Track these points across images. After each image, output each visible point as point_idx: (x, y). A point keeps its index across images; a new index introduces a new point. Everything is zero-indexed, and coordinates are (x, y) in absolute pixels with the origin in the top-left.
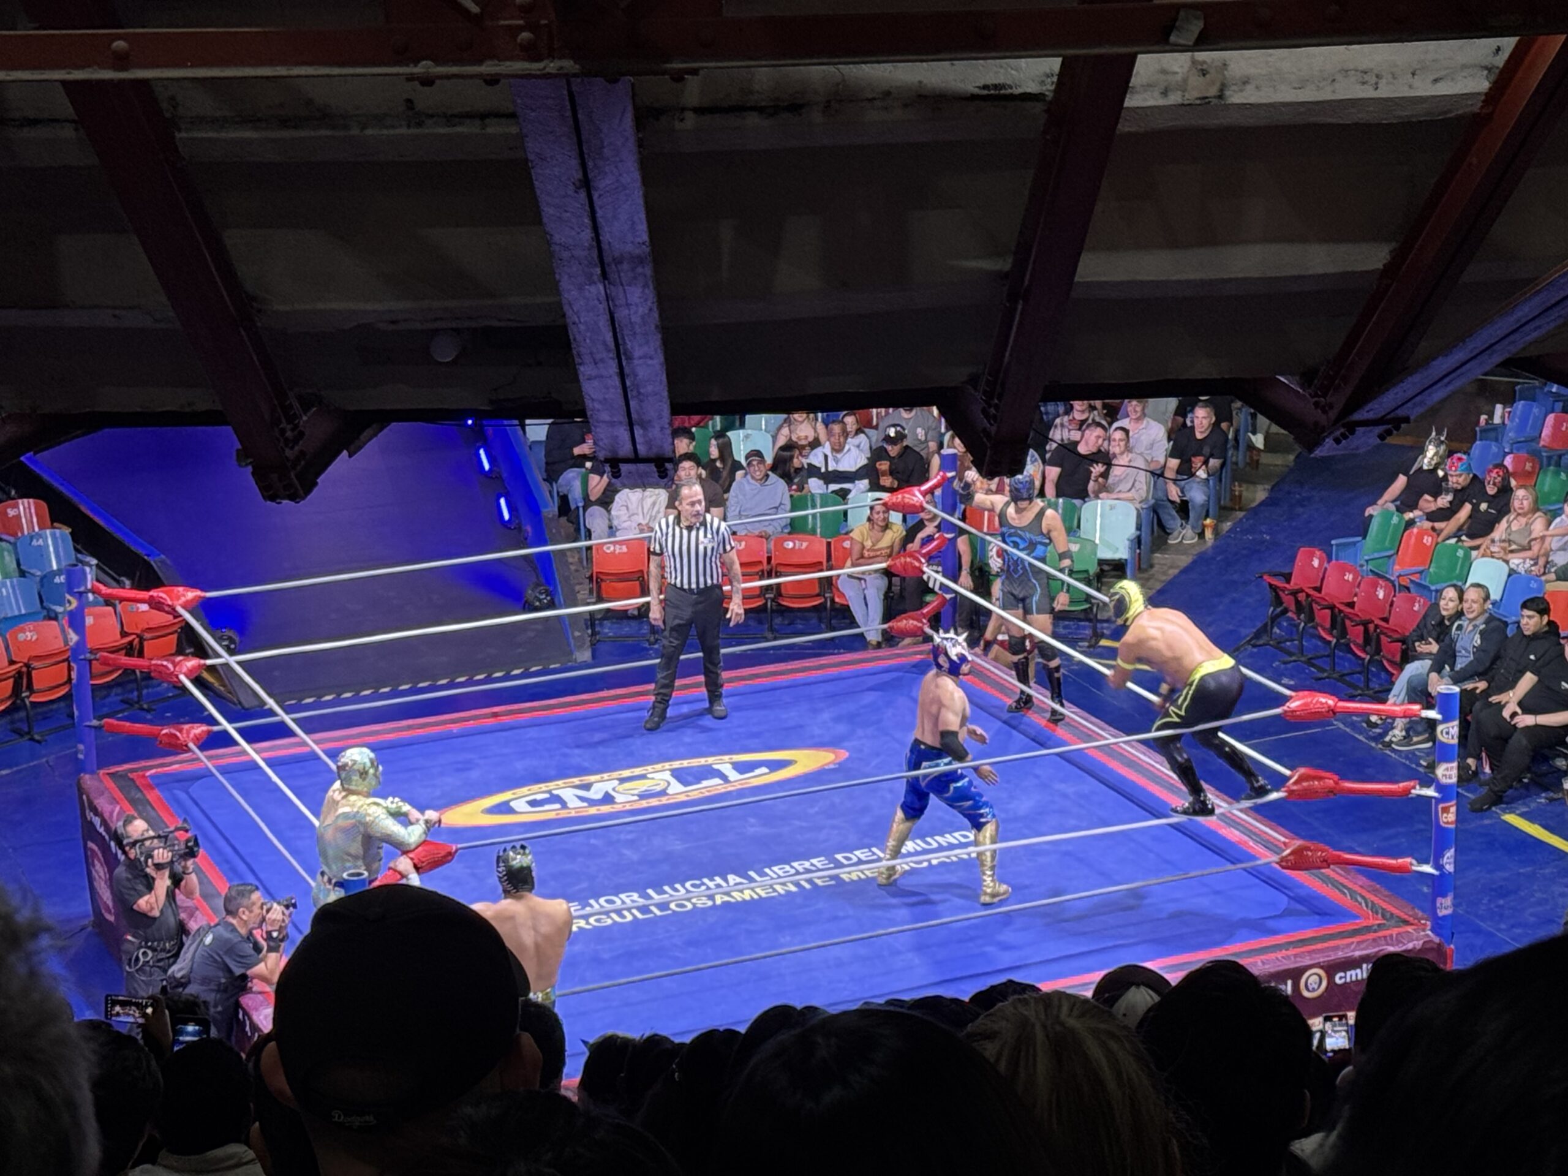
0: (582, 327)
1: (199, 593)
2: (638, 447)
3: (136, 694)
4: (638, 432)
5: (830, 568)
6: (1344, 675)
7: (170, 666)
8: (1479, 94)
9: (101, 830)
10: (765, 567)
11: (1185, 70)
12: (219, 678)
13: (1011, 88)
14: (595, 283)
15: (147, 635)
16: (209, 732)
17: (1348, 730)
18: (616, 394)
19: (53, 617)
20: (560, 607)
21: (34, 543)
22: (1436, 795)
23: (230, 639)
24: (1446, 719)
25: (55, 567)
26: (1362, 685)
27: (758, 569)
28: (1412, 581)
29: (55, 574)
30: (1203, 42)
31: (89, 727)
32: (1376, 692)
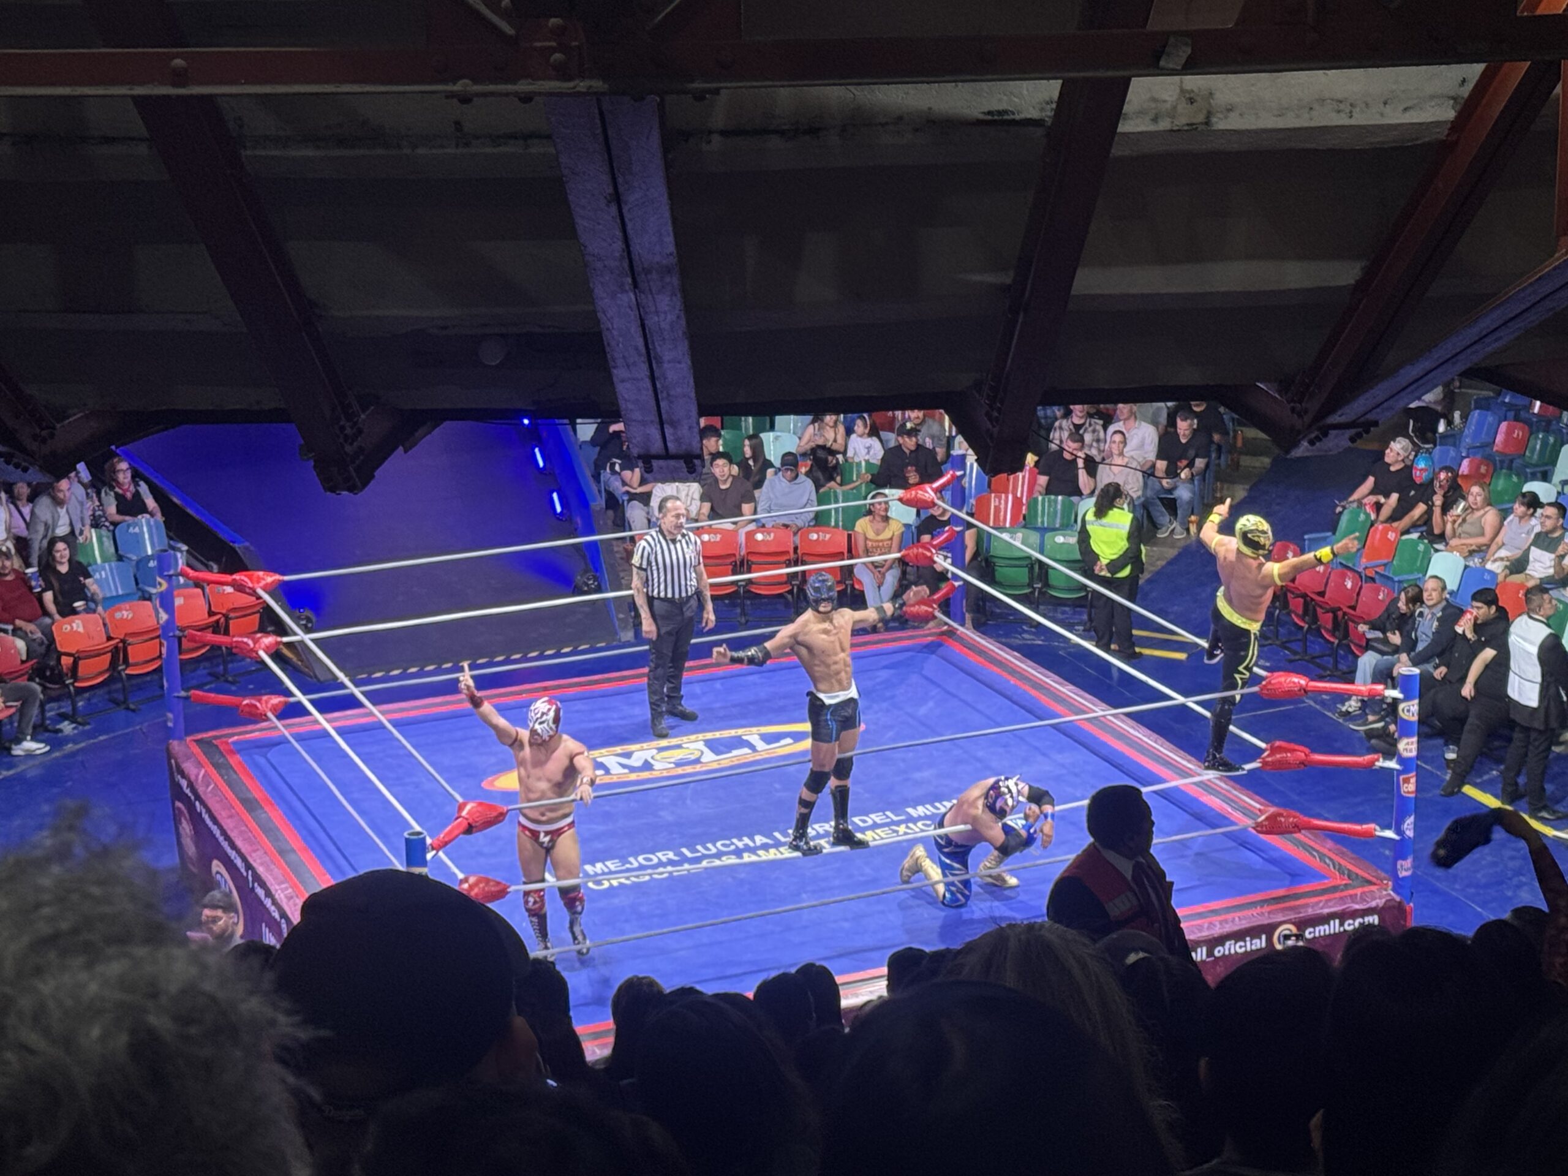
0: (615, 333)
1: (278, 577)
2: (669, 444)
3: (221, 667)
4: (668, 431)
5: (851, 558)
6: (1314, 658)
7: (250, 642)
8: (1445, 122)
9: (188, 791)
10: (792, 556)
11: (1175, 97)
12: (297, 654)
13: (1013, 114)
14: (627, 292)
15: (232, 615)
16: (286, 703)
17: (1318, 707)
18: (647, 396)
19: (148, 598)
20: (606, 591)
21: (131, 530)
22: (1397, 767)
23: (309, 620)
24: (1407, 698)
25: (150, 552)
26: (1330, 666)
27: (785, 558)
28: (1376, 572)
29: (149, 558)
30: (1191, 66)
31: (178, 697)
32: (1344, 673)
